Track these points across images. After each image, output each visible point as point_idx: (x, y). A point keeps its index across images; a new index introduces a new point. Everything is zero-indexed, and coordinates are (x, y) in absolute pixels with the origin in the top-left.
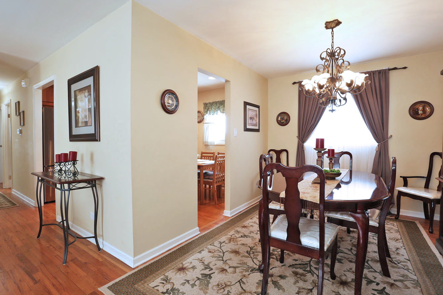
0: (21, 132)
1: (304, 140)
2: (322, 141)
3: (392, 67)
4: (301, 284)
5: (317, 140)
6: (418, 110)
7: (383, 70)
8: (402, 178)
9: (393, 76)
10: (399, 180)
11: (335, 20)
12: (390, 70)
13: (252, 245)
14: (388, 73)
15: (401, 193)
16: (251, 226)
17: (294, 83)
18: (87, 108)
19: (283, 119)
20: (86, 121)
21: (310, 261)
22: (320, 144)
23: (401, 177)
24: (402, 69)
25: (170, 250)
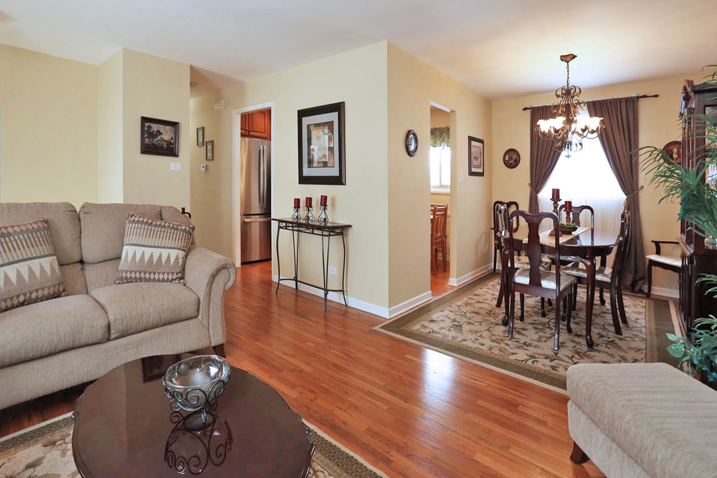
0: (207, 168)
1: (538, 188)
2: (558, 191)
3: (641, 95)
4: (541, 334)
5: (553, 190)
6: (672, 153)
7: (631, 97)
8: (654, 243)
9: (643, 105)
10: (650, 247)
11: (571, 55)
12: (638, 97)
13: (491, 309)
14: (638, 101)
15: (653, 263)
16: (484, 294)
17: (525, 109)
18: (327, 146)
19: (510, 158)
20: (325, 160)
21: (548, 322)
22: (556, 194)
23: (653, 241)
24: (653, 98)
25: (411, 309)
